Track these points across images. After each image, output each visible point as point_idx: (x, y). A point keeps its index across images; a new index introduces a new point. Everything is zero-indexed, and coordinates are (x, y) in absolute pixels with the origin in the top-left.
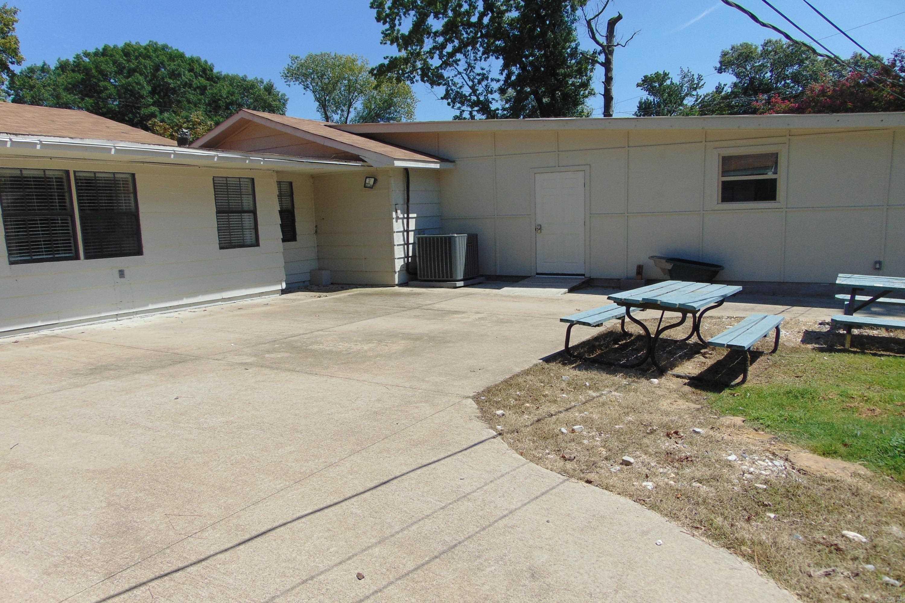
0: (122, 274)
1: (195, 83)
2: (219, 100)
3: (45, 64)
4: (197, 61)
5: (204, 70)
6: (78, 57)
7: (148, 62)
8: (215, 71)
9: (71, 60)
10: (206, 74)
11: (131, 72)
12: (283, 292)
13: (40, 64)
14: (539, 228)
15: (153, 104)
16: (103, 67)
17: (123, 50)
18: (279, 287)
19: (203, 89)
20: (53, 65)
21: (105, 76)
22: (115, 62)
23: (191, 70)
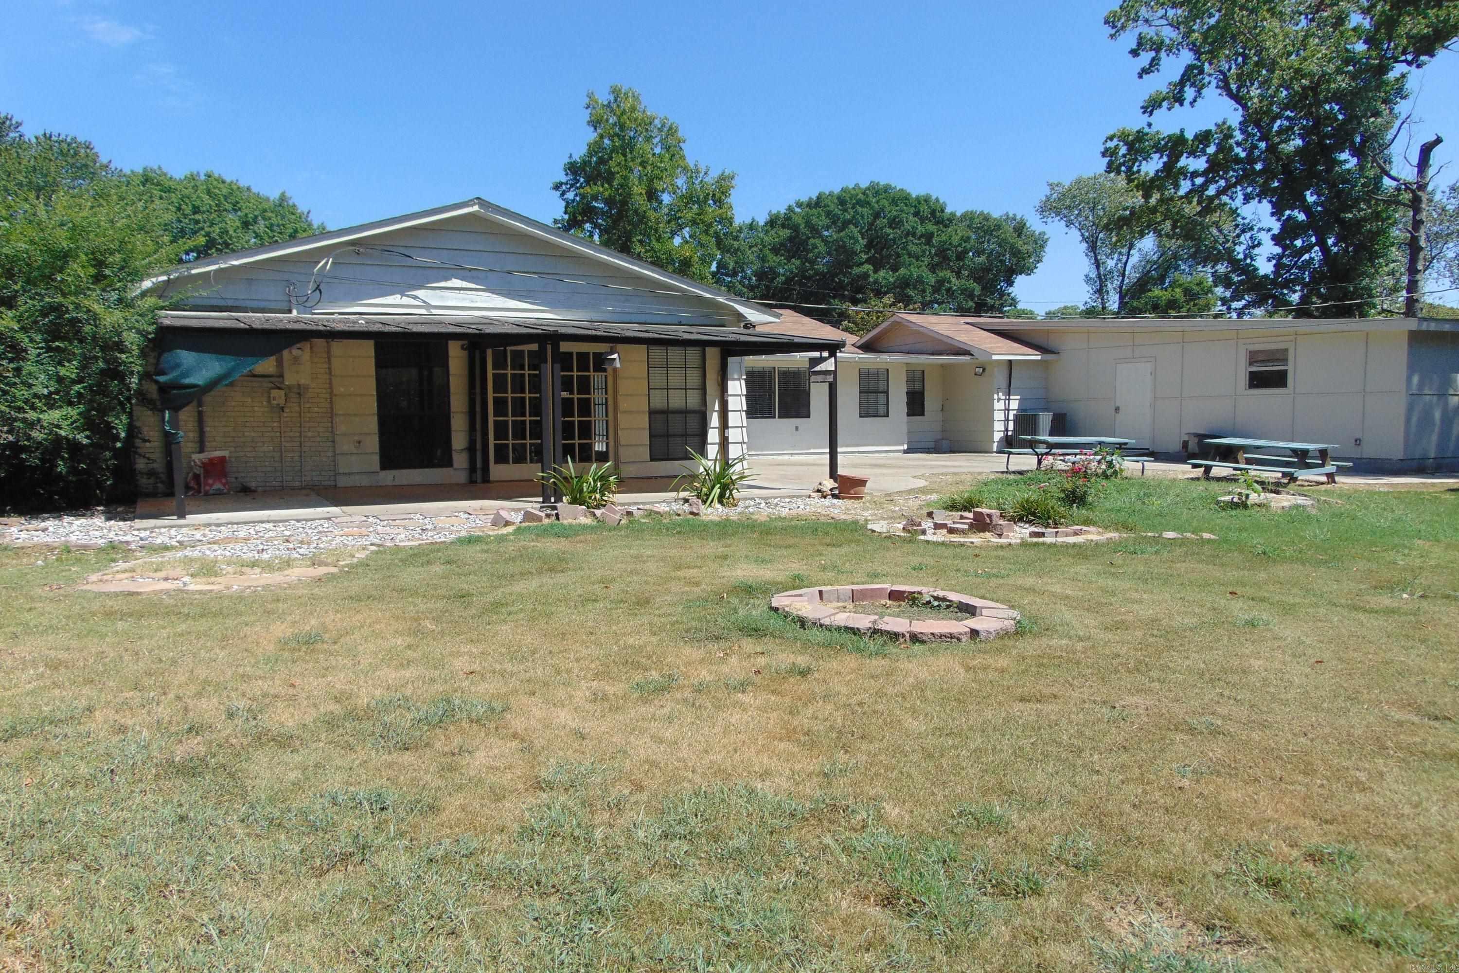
0: (797, 428)
1: (920, 229)
2: (948, 249)
3: (753, 220)
4: (926, 201)
5: (933, 213)
6: (790, 209)
7: (866, 211)
8: (948, 210)
9: (783, 211)
10: (935, 217)
11: (846, 224)
12: (906, 452)
13: (748, 221)
14: (1117, 409)
15: (868, 261)
16: (814, 220)
17: (839, 198)
18: (901, 448)
19: (928, 237)
20: (762, 220)
21: (815, 231)
22: (828, 214)
23: (916, 214)
